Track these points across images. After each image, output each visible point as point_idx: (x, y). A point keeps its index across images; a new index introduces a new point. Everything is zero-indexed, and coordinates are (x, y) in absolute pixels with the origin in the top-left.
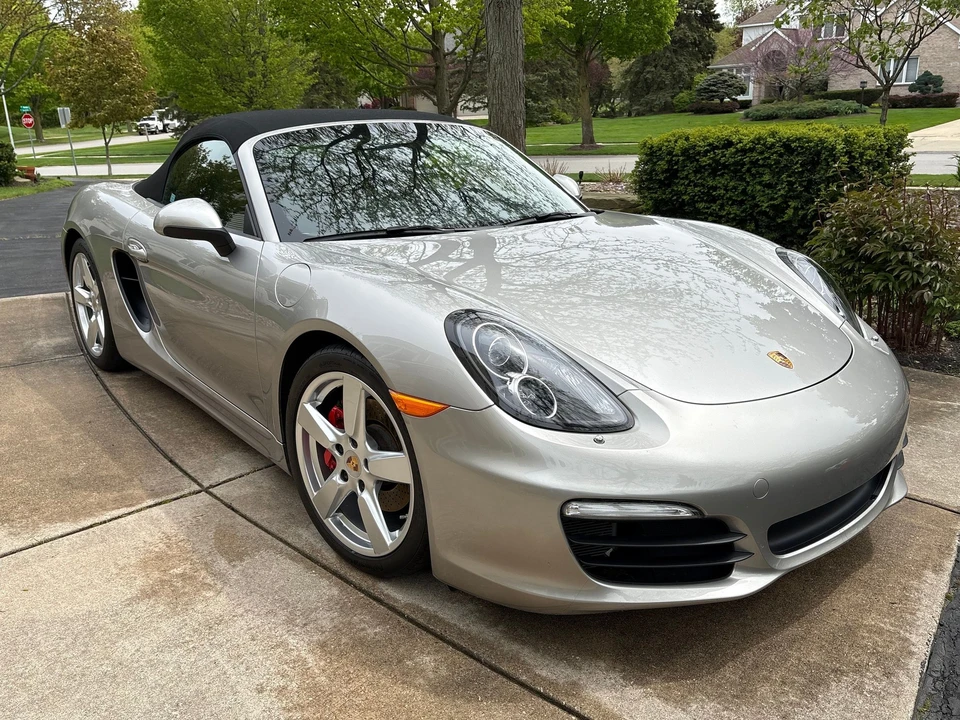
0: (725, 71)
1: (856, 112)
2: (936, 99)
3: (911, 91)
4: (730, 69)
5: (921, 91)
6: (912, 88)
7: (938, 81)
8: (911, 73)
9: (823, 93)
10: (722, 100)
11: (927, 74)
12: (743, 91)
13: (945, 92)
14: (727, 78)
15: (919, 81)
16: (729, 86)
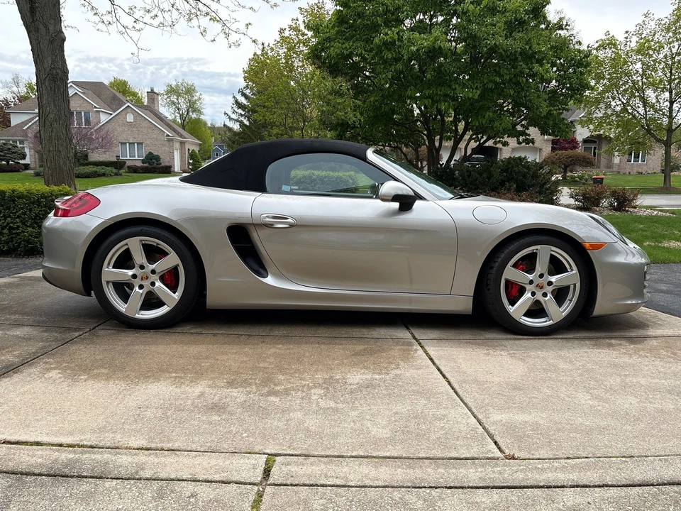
0: (11, 142)
1: (116, 174)
2: (159, 168)
3: (143, 163)
4: (15, 141)
5: (149, 164)
6: (143, 161)
7: (157, 158)
8: (140, 152)
9: (86, 162)
10: (8, 162)
11: (150, 153)
12: (24, 157)
13: (163, 165)
14: (11, 147)
15: (146, 157)
16: (13, 152)
